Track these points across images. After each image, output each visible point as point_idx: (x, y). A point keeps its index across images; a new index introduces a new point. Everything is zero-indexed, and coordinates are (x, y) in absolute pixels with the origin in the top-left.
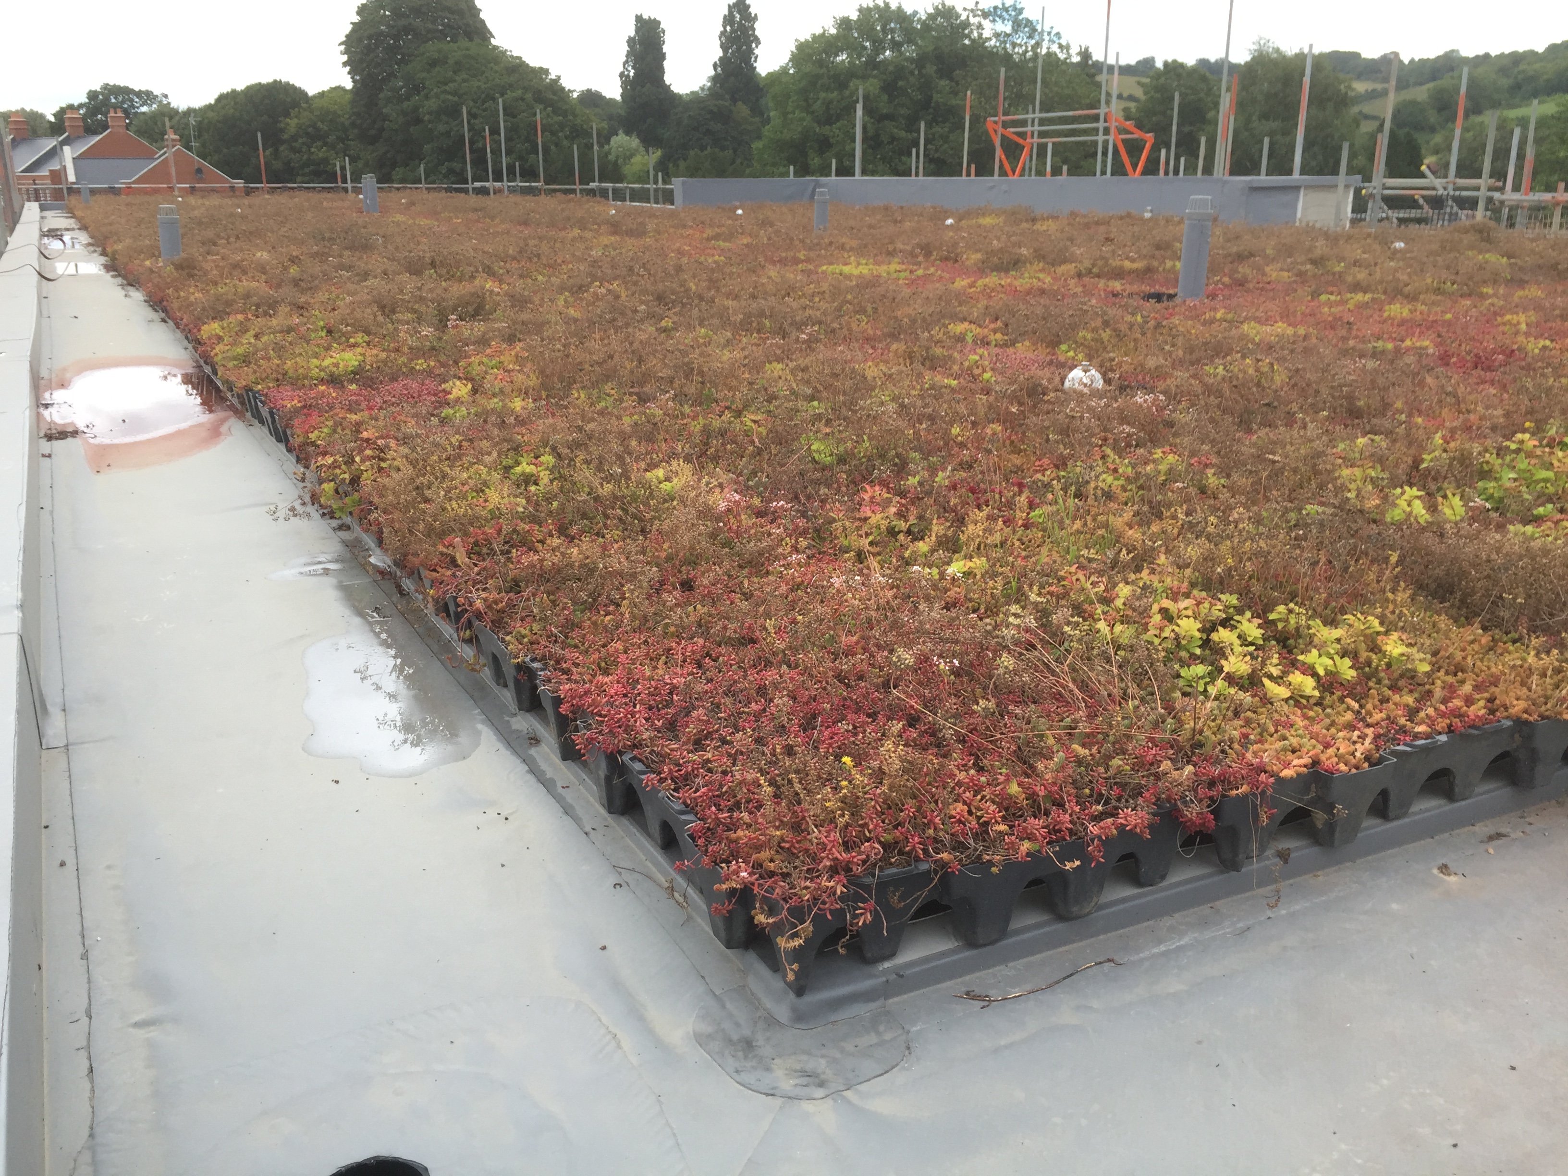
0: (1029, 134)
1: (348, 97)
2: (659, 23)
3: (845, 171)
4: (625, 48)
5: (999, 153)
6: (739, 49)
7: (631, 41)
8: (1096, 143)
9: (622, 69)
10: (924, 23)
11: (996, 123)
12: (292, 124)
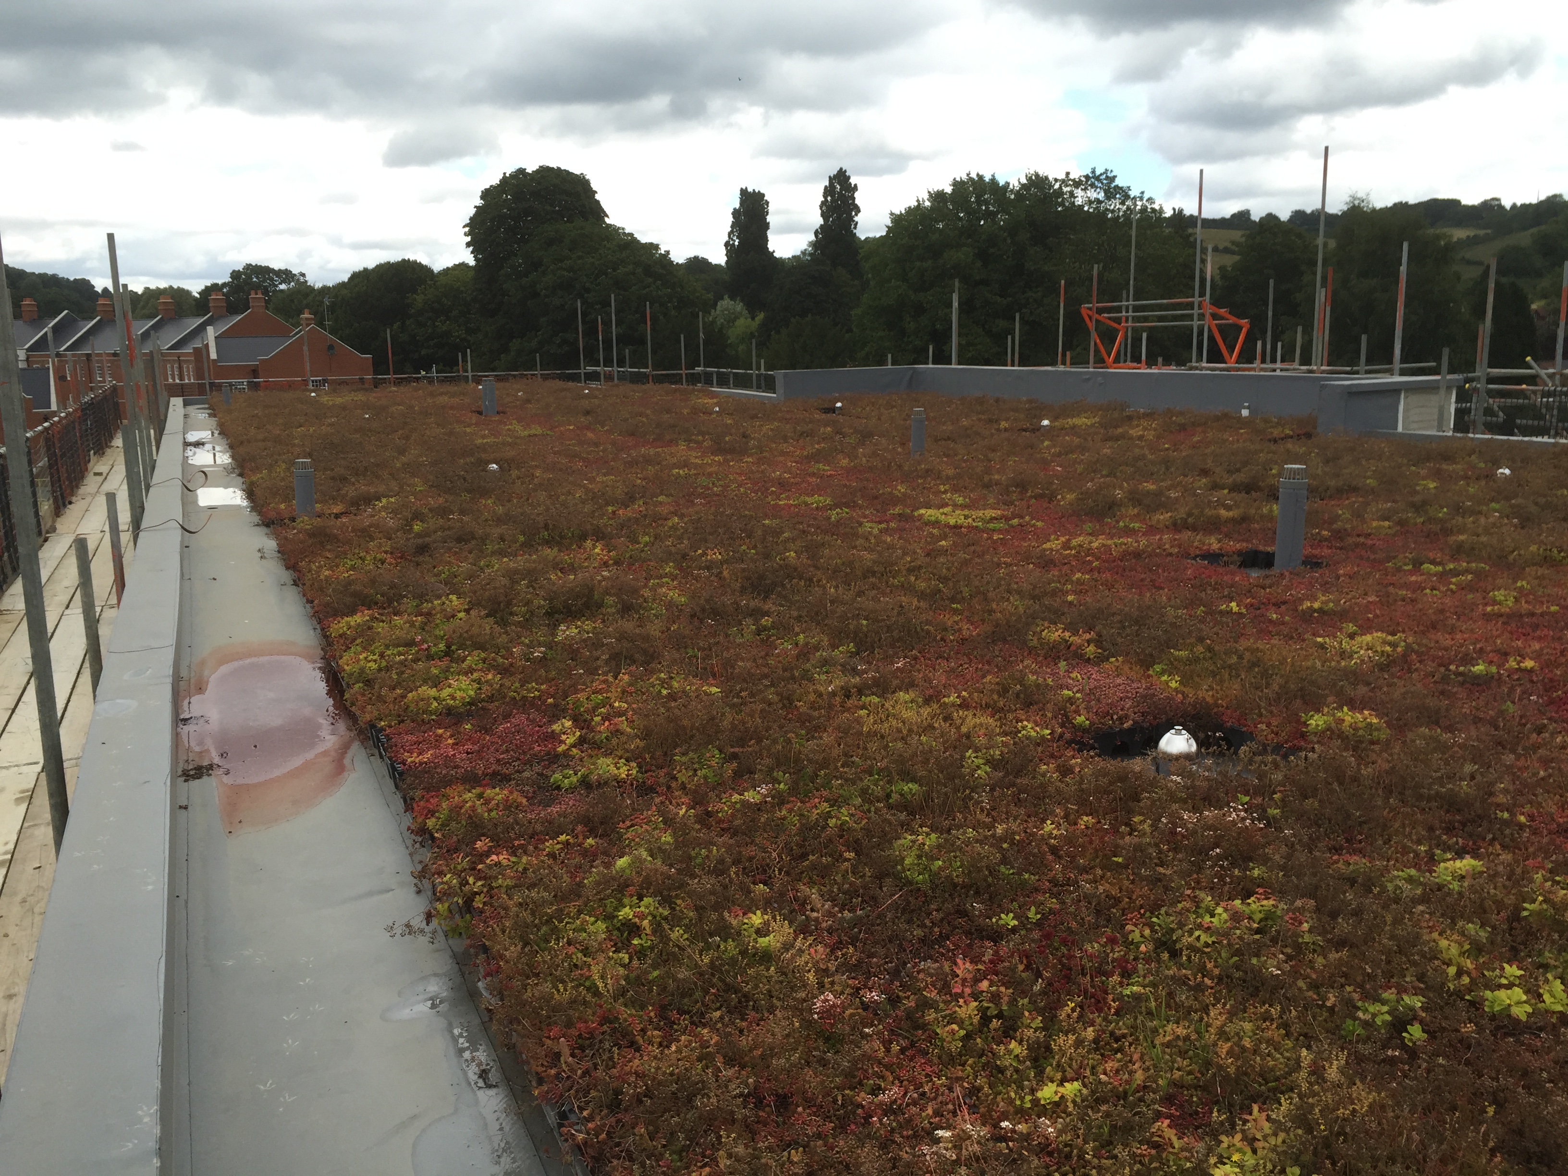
0: (1123, 319)
1: (471, 274)
2: (763, 195)
3: (942, 358)
4: (730, 219)
5: (1094, 336)
6: (839, 217)
7: (736, 213)
8: (1191, 328)
9: (727, 239)
10: (1017, 193)
11: (1090, 309)
12: (419, 299)
